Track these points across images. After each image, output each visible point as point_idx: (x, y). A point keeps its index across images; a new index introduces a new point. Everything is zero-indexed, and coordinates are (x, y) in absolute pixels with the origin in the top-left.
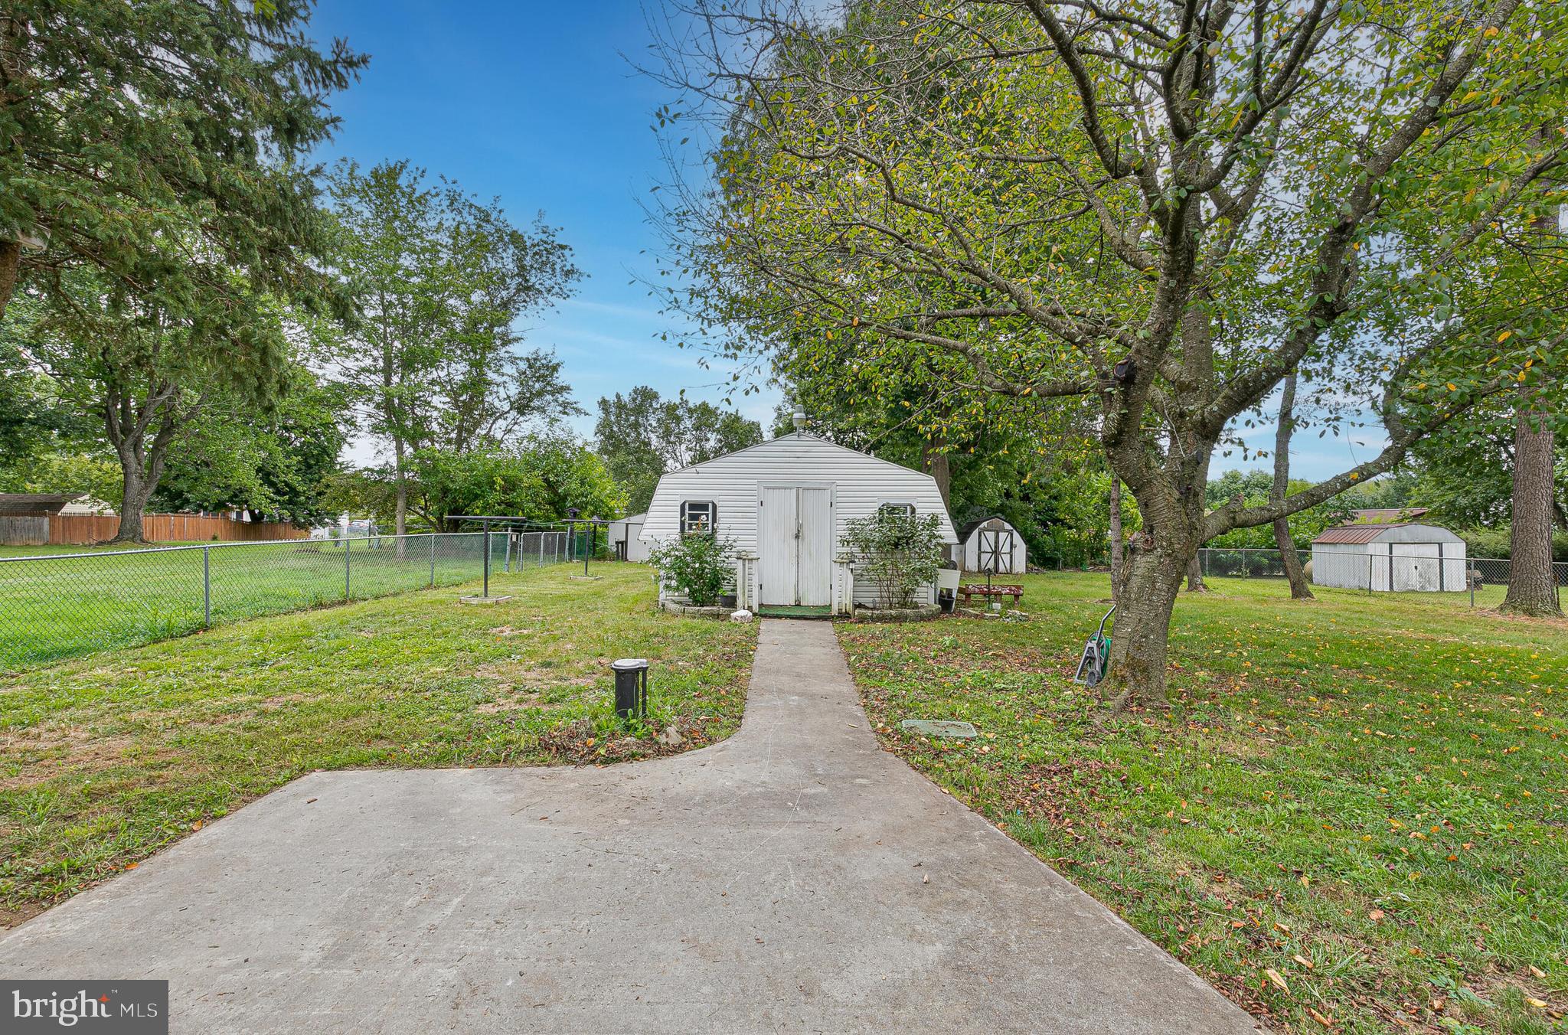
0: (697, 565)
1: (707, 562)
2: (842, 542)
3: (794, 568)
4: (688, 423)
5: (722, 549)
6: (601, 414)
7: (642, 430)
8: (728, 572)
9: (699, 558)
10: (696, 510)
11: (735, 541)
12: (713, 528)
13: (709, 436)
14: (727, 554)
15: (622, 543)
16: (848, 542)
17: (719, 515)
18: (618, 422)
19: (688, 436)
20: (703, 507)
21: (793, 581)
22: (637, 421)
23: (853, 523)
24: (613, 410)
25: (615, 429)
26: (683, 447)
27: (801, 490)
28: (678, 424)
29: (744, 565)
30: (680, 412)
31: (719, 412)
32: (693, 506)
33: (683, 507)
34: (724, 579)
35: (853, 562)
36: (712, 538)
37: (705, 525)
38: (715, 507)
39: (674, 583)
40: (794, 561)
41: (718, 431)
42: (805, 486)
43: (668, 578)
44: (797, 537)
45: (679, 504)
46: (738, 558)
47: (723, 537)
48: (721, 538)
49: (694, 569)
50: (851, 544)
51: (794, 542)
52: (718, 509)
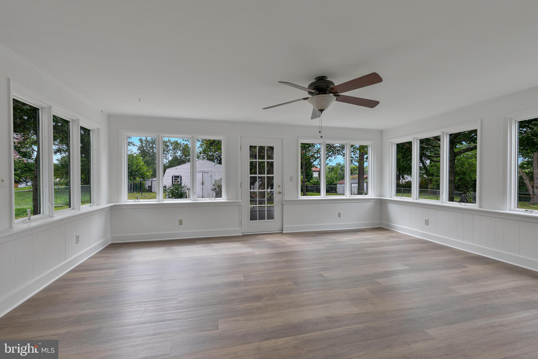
0: (177, 191)
1: (179, 191)
2: (213, 185)
3: (202, 192)
4: (171, 148)
5: (183, 187)
6: (140, 143)
7: (154, 149)
8: (185, 193)
9: (177, 189)
10: (176, 178)
11: (187, 185)
12: (181, 182)
13: (178, 152)
14: (184, 189)
15: (150, 186)
16: (215, 185)
17: (182, 179)
18: (146, 146)
19: (171, 151)
20: (178, 177)
21: (202, 195)
22: (153, 146)
23: (216, 181)
24: (144, 142)
25: (145, 148)
26: (169, 155)
27: (203, 173)
28: (167, 148)
29: (189, 191)
30: (168, 144)
31: (181, 144)
32: (175, 177)
33: (172, 177)
34: (184, 195)
35: (216, 190)
36: (181, 184)
37: (179, 181)
38: (181, 177)
39: (171, 196)
40: (202, 190)
41: (181, 151)
42: (205, 172)
43: (169, 195)
44: (202, 184)
45: (171, 176)
46: (187, 189)
47: (184, 185)
48: (183, 185)
49: (176, 192)
50: (216, 186)
51: (202, 185)
52: (182, 177)
